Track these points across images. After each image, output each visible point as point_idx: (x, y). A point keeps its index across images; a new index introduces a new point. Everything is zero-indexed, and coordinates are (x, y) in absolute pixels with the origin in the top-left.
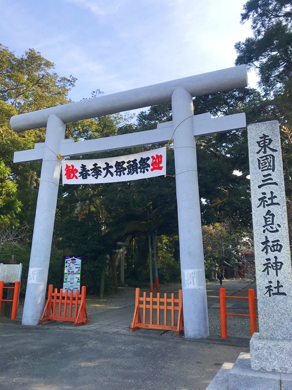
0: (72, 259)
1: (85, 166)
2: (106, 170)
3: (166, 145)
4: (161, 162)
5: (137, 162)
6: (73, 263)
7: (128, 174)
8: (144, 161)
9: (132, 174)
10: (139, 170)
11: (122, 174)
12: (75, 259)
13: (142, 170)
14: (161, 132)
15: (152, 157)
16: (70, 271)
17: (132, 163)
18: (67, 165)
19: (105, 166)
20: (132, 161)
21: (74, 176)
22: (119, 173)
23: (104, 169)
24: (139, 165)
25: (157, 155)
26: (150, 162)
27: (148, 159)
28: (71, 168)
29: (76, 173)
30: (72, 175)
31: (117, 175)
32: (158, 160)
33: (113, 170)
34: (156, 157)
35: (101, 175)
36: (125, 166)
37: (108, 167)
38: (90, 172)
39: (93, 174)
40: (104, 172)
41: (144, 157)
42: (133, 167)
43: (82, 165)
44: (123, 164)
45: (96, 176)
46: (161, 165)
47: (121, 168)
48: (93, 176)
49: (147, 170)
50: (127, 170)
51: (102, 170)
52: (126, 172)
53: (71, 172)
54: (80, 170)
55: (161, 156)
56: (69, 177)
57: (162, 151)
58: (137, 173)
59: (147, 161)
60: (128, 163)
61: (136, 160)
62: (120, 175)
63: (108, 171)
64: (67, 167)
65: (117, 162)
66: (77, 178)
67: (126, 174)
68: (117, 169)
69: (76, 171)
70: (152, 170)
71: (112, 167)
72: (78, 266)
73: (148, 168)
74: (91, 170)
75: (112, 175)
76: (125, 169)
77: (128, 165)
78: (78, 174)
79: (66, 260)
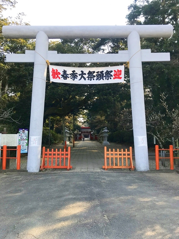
0: (23, 131)
1: (66, 71)
2: (81, 76)
3: (124, 64)
4: (121, 74)
5: (104, 73)
6: (24, 133)
7: (96, 80)
8: (108, 73)
9: (99, 80)
10: (104, 78)
11: (92, 79)
12: (24, 131)
13: (107, 78)
14: (121, 56)
15: (115, 71)
16: (22, 138)
17: (100, 73)
18: (53, 69)
19: (81, 73)
20: (100, 72)
21: (58, 76)
22: (90, 79)
23: (80, 75)
24: (104, 75)
25: (118, 70)
26: (112, 74)
27: (112, 71)
28: (56, 71)
29: (59, 75)
30: (56, 76)
31: (88, 79)
32: (119, 73)
33: (86, 76)
34: (117, 71)
35: (77, 78)
36: (95, 74)
37: (83, 73)
38: (69, 76)
39: (71, 77)
40: (79, 77)
41: (109, 70)
42: (100, 76)
43: (64, 70)
44: (93, 73)
45: (73, 79)
46: (120, 76)
47: (91, 76)
48: (71, 78)
49: (111, 78)
50: (96, 77)
51: (78, 75)
52: (95, 78)
53: (56, 74)
54: (62, 73)
55: (121, 71)
56: (54, 77)
57: (122, 68)
58: (103, 79)
59: (110, 73)
60: (97, 73)
61: (103, 71)
62: (91, 80)
63: (82, 77)
64: (53, 70)
65: (89, 71)
66: (59, 78)
67: (95, 79)
68: (89, 76)
69: (59, 73)
70: (114, 78)
71: (85, 74)
72: (26, 135)
73: (111, 77)
74: (70, 74)
75: (85, 79)
76: (95, 76)
77: (97, 74)
78: (60, 76)
79: (19, 131)
